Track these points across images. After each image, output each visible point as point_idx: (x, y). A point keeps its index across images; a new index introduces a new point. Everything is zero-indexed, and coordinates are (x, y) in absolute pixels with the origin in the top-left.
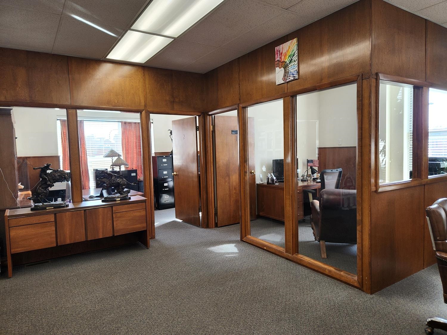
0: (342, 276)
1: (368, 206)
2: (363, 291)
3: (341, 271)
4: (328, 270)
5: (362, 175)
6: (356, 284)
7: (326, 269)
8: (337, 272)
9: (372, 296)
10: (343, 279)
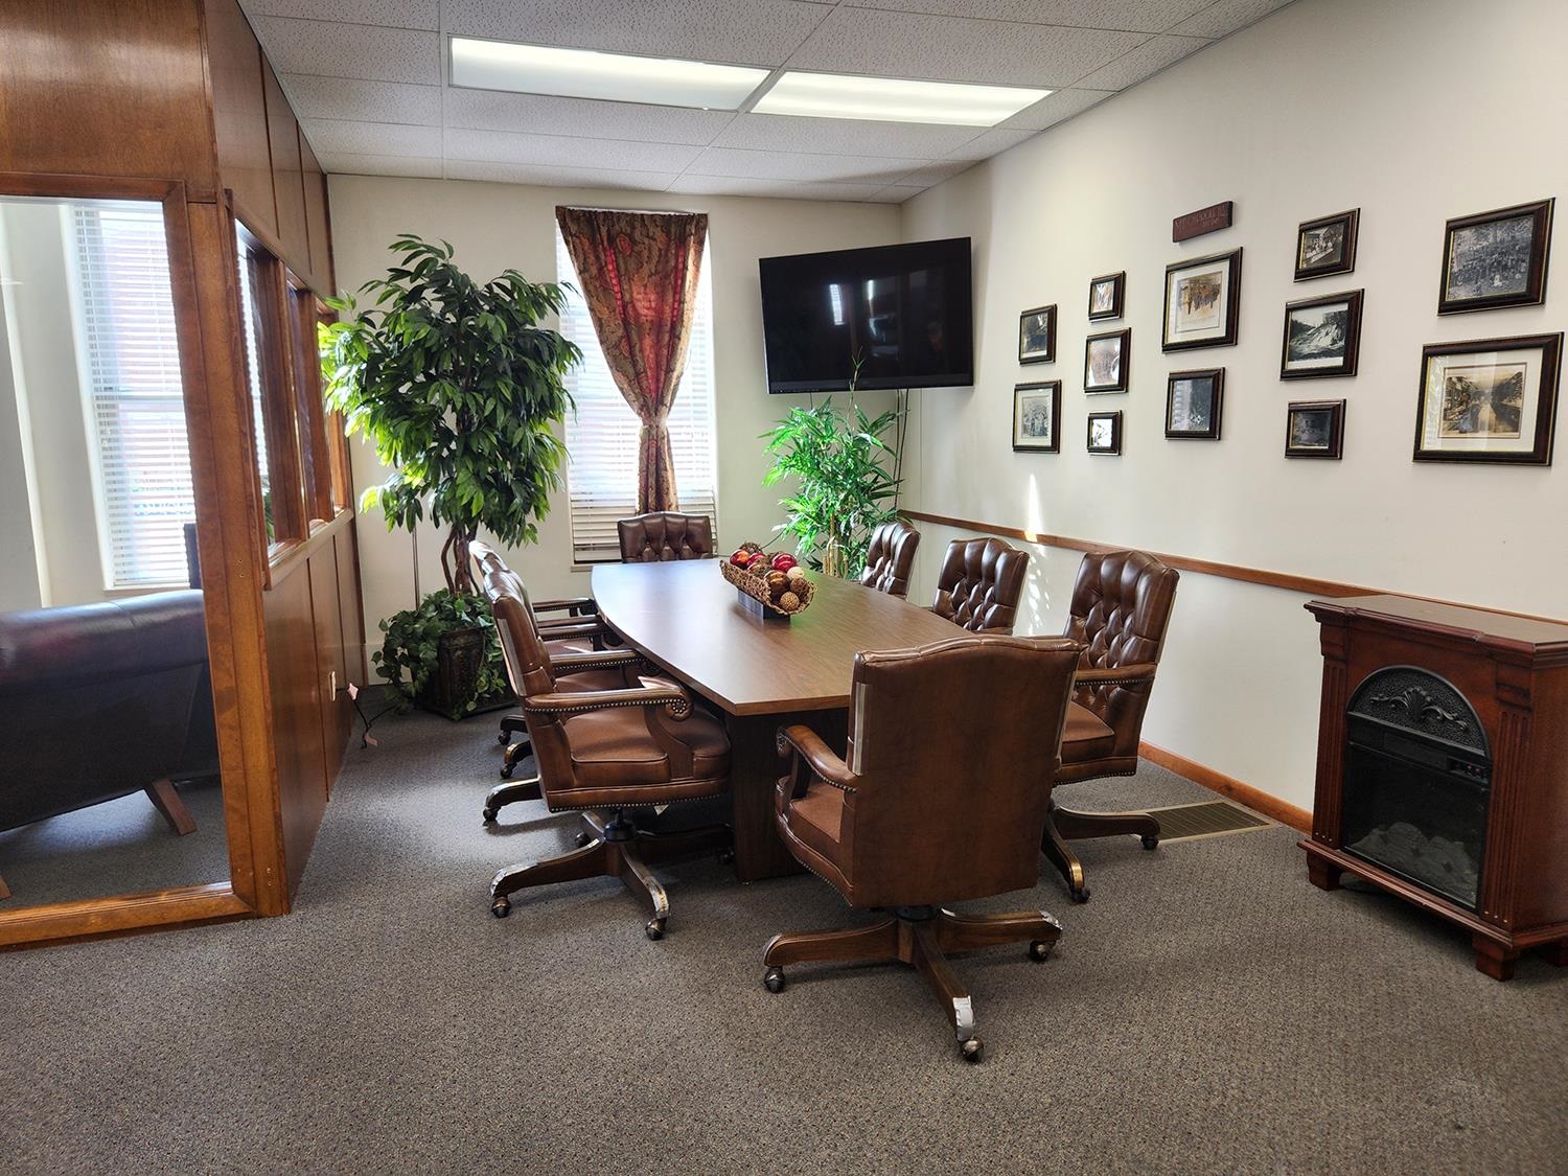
0: (170, 908)
1: (256, 638)
2: (259, 918)
3: (155, 893)
4: (97, 914)
5: (222, 537)
6: (231, 907)
7: (87, 916)
8: (142, 903)
9: (293, 917)
10: (171, 917)
